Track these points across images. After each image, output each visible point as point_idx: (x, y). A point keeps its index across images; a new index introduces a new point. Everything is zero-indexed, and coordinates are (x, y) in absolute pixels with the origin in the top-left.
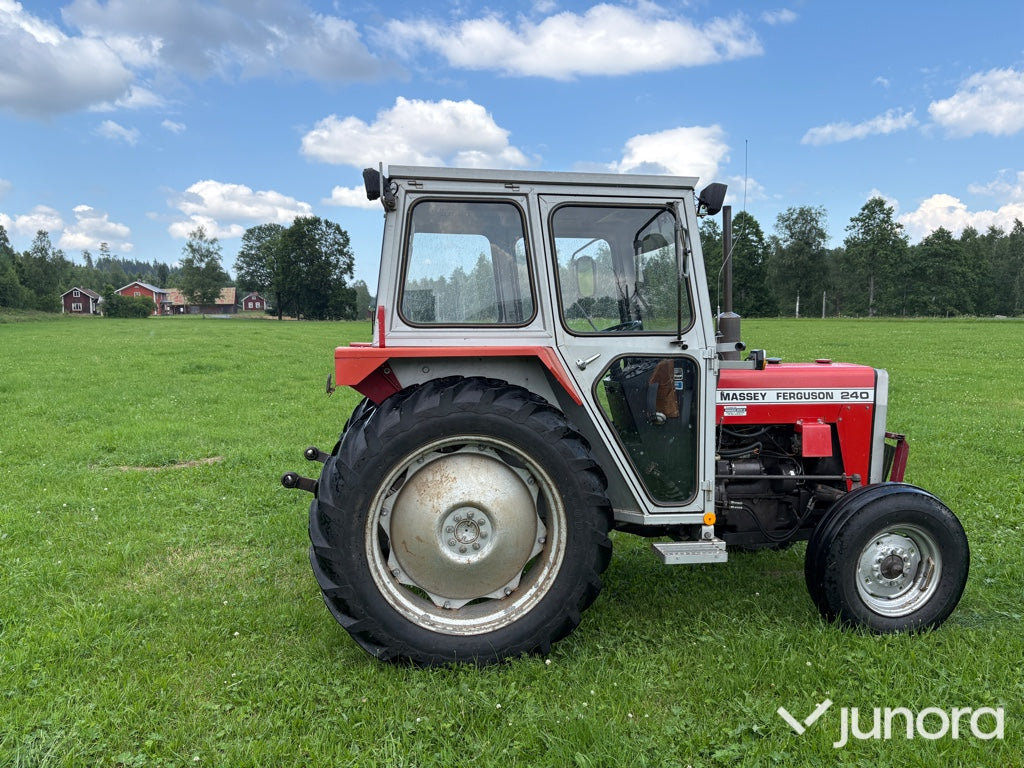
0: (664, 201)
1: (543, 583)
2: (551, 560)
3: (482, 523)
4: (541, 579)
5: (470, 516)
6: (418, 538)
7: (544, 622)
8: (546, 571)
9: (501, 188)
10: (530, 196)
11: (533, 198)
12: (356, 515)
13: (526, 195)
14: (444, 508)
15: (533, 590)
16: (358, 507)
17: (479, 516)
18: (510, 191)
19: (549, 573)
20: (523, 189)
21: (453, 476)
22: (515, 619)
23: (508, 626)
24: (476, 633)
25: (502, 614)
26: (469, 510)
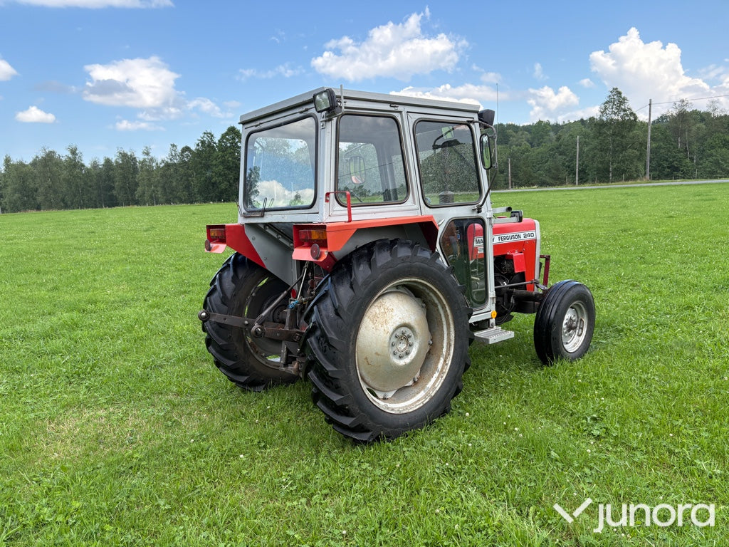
1: (443, 368)
2: (444, 353)
3: (409, 337)
4: (440, 366)
5: (403, 334)
6: (377, 354)
7: (448, 393)
8: (442, 360)
9: (387, 107)
10: (403, 113)
11: (404, 114)
12: (351, 343)
13: (400, 112)
14: (391, 330)
15: (436, 375)
16: (352, 338)
17: (409, 332)
18: (393, 109)
19: (445, 361)
20: (400, 108)
21: (391, 307)
22: (433, 395)
23: (431, 399)
24: (415, 409)
25: (422, 393)
26: (403, 329)
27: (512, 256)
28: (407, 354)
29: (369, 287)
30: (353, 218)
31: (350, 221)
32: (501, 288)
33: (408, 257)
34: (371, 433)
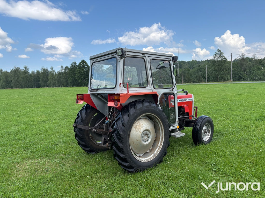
0: (168, 59)
1: (160, 146)
2: (161, 141)
3: (148, 134)
4: (159, 145)
5: (146, 133)
6: (137, 140)
7: (162, 155)
8: (160, 143)
9: (141, 55)
11: (147, 57)
12: (128, 136)
13: (145, 56)
14: (142, 131)
15: (158, 148)
16: (128, 134)
17: (148, 132)
18: (143, 55)
19: (161, 143)
20: (145, 55)
21: (142, 124)
22: (157, 155)
23: (156, 157)
24: (150, 160)
25: (153, 155)
26: (146, 131)
27: (184, 107)
28: (148, 140)
29: (134, 116)
30: (129, 92)
31: (128, 93)
32: (180, 118)
33: (148, 106)
34: (134, 169)
